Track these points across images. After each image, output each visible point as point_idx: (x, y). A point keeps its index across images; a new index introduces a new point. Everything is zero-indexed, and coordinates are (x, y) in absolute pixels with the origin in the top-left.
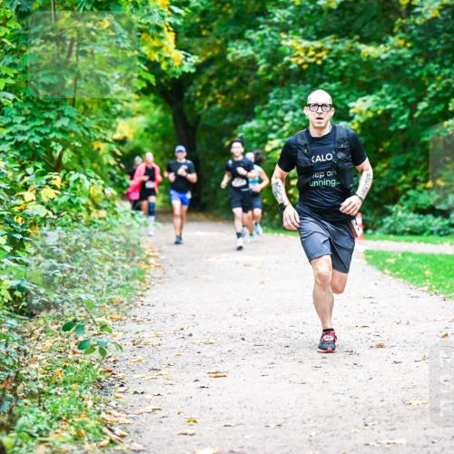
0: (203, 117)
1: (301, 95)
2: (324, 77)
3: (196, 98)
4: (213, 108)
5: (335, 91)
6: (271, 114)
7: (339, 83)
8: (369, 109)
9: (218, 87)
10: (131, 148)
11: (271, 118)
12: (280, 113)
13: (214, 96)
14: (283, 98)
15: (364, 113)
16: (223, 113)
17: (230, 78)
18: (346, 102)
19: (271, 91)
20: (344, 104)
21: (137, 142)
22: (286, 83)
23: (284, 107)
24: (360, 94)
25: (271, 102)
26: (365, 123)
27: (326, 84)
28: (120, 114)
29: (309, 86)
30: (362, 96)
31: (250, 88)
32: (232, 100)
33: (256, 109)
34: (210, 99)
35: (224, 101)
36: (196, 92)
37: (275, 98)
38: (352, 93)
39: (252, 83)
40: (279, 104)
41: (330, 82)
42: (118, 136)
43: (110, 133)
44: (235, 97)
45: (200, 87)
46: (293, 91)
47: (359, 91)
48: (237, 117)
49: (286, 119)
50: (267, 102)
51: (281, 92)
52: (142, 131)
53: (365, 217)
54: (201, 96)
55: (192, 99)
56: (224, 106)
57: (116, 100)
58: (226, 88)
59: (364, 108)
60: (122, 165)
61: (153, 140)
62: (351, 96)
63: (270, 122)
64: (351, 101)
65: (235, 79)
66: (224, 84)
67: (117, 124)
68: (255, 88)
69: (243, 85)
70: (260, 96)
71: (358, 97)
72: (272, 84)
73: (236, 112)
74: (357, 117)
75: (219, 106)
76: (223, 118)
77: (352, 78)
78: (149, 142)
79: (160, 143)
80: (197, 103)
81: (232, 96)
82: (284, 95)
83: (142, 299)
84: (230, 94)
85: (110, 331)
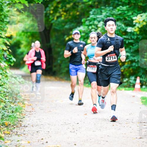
0: (54, 24)
1: (107, 13)
2: (120, 3)
3: (50, 14)
4: (59, 20)
5: (125, 11)
6: (91, 23)
7: (128, 6)
8: (144, 21)
9: (62, 8)
10: (15, 41)
11: (91, 25)
12: (96, 22)
13: (60, 13)
14: (97, 14)
15: (141, 22)
16: (65, 22)
17: (69, 3)
18: (132, 16)
19: (91, 11)
20: (131, 18)
21: (18, 38)
22: (99, 7)
23: (98, 19)
24: (139, 12)
25: (91, 16)
26: (141, 28)
27: (121, 7)
28: (8, 22)
29: (111, 8)
30: (140, 13)
31: (79, 9)
32: (70, 15)
33: (83, 20)
34: (58, 14)
35: (65, 16)
36: (50, 11)
37: (93, 14)
38: (135, 12)
39: (81, 6)
40: (95, 17)
41: (123, 6)
42: (8, 35)
43: (3, 33)
44: (71, 14)
45: (52, 8)
46: (103, 11)
47: (138, 11)
48: (73, 24)
49: (99, 26)
50: (88, 17)
51: (96, 11)
52: (21, 32)
53: (141, 79)
54: (53, 13)
55: (48, 15)
56: (65, 18)
57: (7, 15)
58: (67, 9)
59: (141, 20)
60: (10, 50)
61: (26, 37)
62: (134, 13)
63: (90, 27)
64: (134, 16)
65: (72, 4)
66: (66, 6)
67: (7, 28)
68: (82, 9)
69: (76, 7)
70: (85, 13)
71: (138, 14)
72: (91, 7)
73: (72, 22)
74: (137, 25)
75: (63, 18)
76: (65, 25)
77: (134, 4)
78: (24, 38)
79: (30, 38)
80: (51, 17)
81: (70, 13)
82: (98, 12)
83: (21, 123)
84: (68, 12)
85: (4, 140)
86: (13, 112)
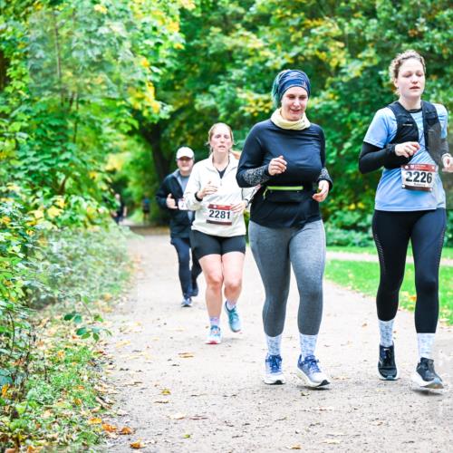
3: (171, 138)
10: (119, 177)
13: (184, 137)
14: (238, 139)
17: (197, 122)
21: (124, 172)
22: (241, 127)
28: (111, 150)
32: (199, 140)
34: (181, 139)
35: (192, 141)
36: (170, 133)
42: (109, 167)
43: (102, 165)
44: (201, 138)
45: (174, 130)
48: (202, 153)
51: (237, 134)
52: (128, 164)
54: (175, 136)
55: (167, 139)
56: (193, 144)
57: (108, 139)
58: (194, 131)
60: (111, 190)
61: (137, 171)
65: (201, 124)
66: (193, 128)
67: (108, 158)
73: (202, 149)
75: (189, 144)
78: (133, 172)
79: (142, 173)
80: (171, 142)
82: (239, 136)
83: (127, 295)
84: (197, 136)
85: (102, 321)
86: (116, 279)
